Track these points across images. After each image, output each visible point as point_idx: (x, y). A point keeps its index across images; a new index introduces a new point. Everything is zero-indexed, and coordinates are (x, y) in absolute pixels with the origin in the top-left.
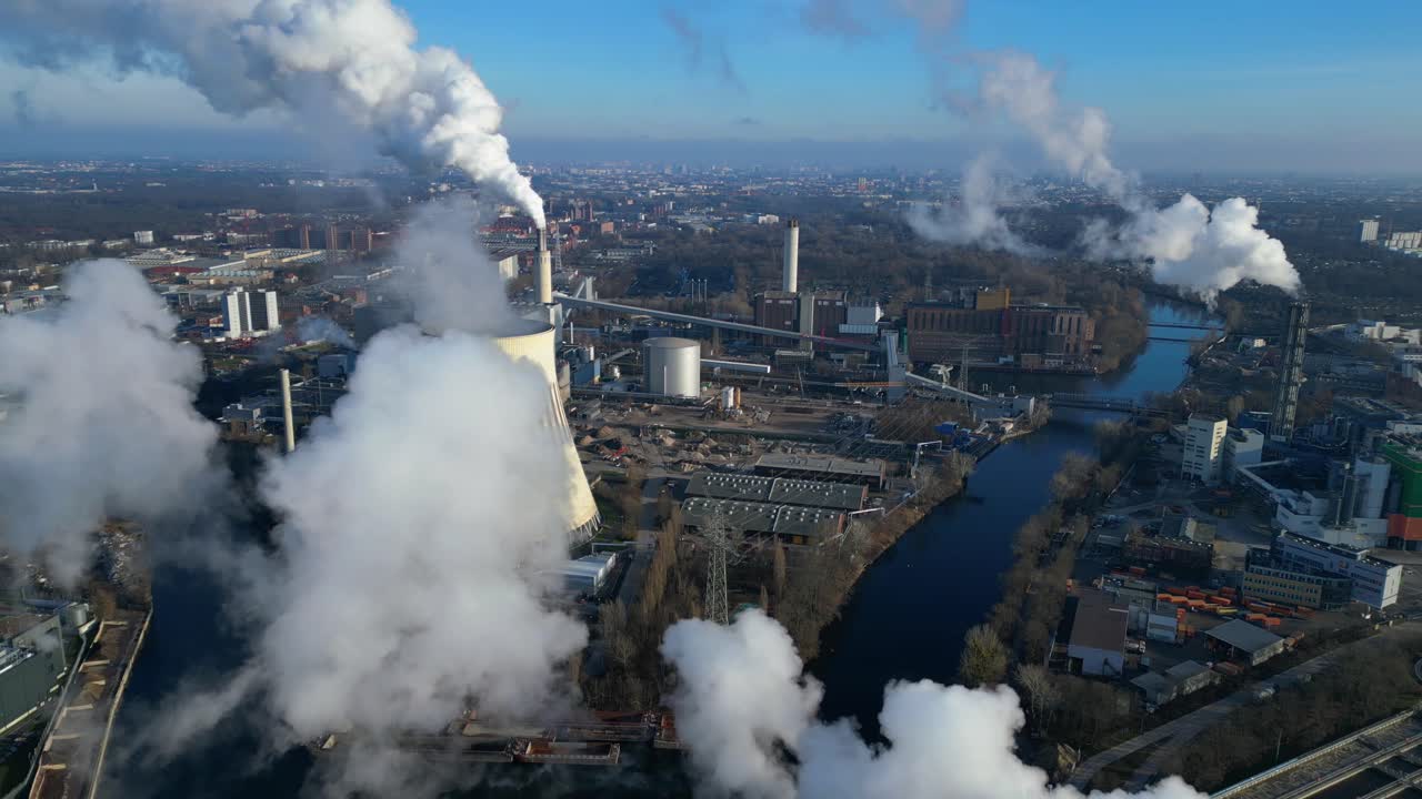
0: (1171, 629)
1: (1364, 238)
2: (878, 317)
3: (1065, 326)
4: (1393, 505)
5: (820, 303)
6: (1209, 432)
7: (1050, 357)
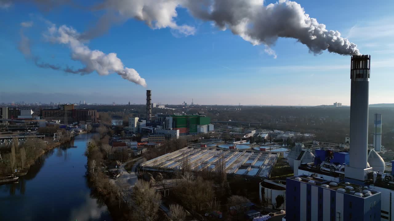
0: (136, 145)
1: (154, 107)
2: (32, 113)
3: (91, 114)
4: (174, 126)
5: (10, 109)
6: (134, 120)
7: (88, 122)
